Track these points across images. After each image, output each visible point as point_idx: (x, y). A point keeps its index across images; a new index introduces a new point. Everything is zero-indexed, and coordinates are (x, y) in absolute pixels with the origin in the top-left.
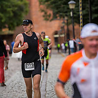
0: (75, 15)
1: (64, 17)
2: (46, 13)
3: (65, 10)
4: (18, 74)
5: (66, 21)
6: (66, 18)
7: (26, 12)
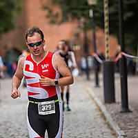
0: (97, 15)
1: (79, 18)
2: (51, 12)
3: (81, 7)
4: (5, 109)
5: (82, 25)
6: (83, 20)
7: (19, 9)
